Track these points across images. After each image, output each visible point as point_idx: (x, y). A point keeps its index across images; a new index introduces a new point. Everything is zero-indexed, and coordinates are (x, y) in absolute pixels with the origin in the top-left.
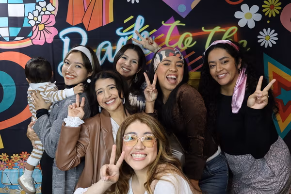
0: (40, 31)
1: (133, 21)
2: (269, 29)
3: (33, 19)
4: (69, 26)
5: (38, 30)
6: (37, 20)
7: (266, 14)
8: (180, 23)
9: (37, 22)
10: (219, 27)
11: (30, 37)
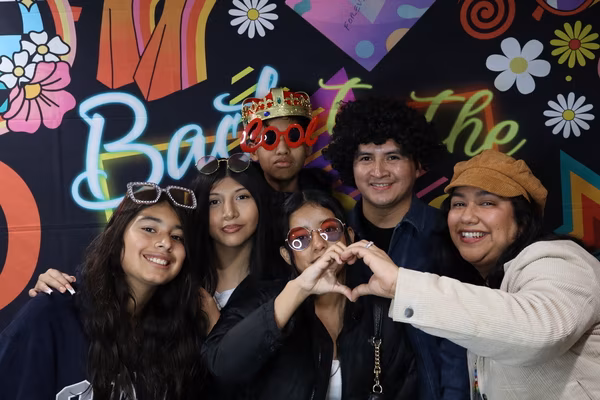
0: (29, 100)
1: (252, 80)
2: (572, 96)
3: (13, 73)
4: (104, 89)
5: (25, 99)
6: (24, 75)
7: (561, 61)
8: (359, 83)
9: (23, 80)
10: (450, 92)
11: (2, 114)
